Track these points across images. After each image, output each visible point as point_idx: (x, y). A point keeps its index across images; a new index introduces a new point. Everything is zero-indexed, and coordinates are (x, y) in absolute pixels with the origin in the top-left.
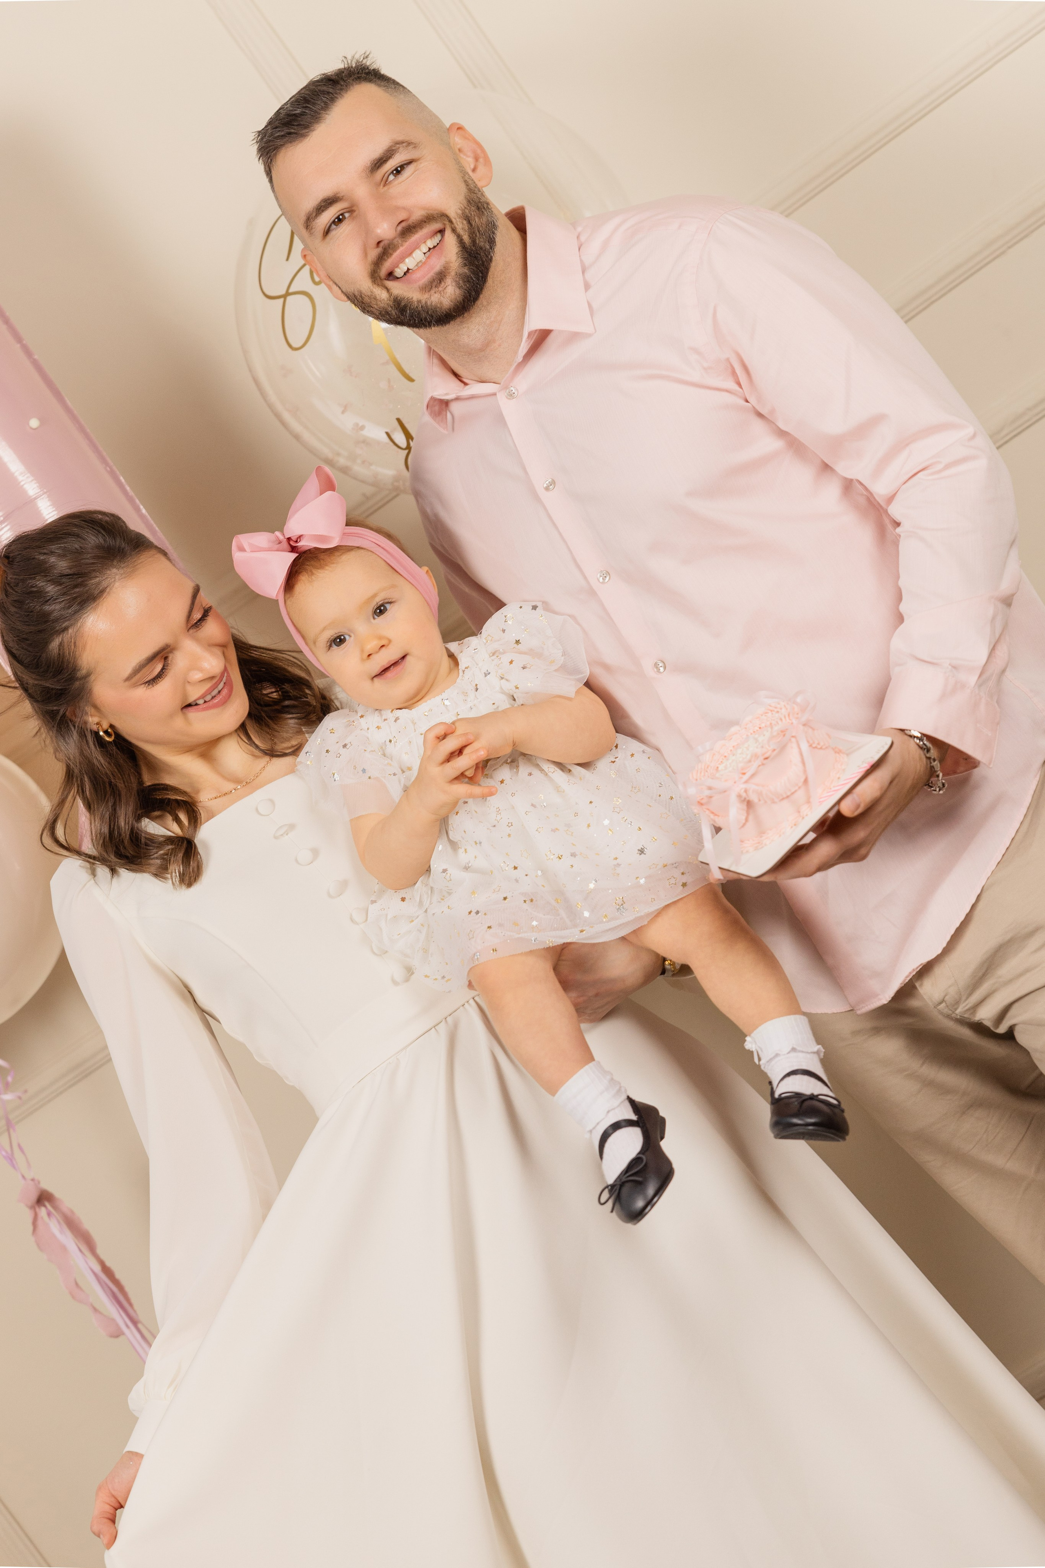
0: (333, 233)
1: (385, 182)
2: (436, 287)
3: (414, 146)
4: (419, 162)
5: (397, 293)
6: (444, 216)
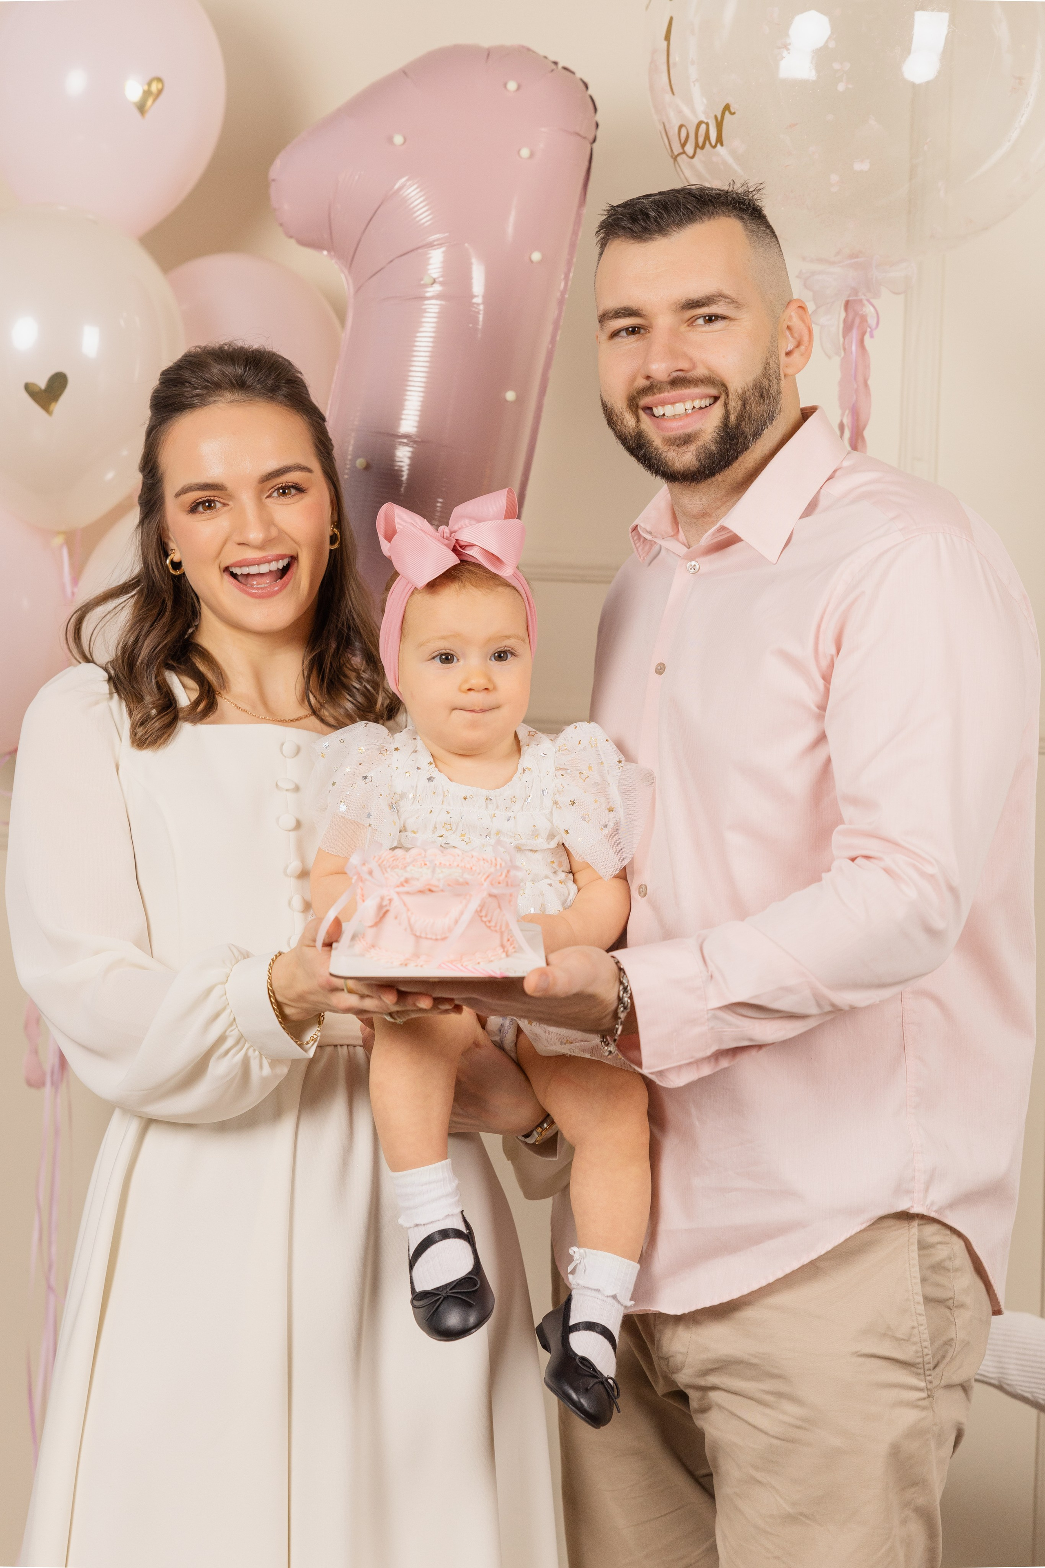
0: (617, 340)
1: (691, 321)
2: (677, 446)
3: (737, 305)
4: (732, 323)
5: (644, 428)
6: (724, 387)
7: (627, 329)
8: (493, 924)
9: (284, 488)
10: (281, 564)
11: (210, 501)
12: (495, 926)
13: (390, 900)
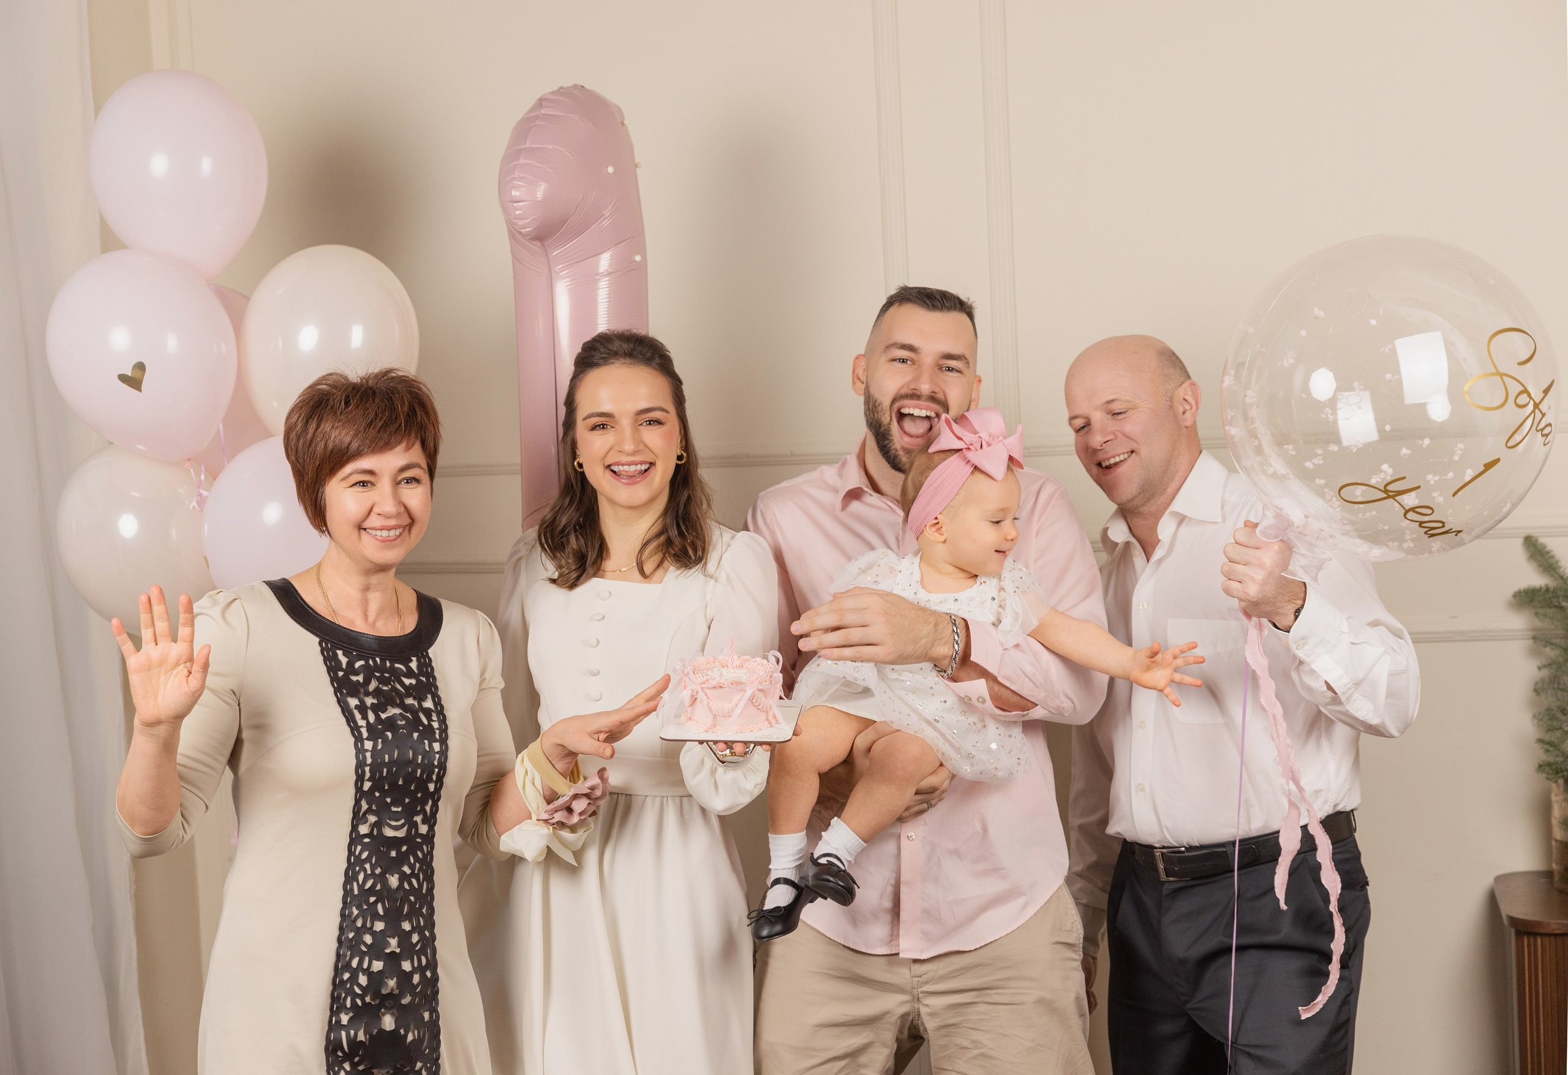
1: (942, 368)
3: (968, 366)
7: (900, 359)
8: (760, 707)
9: (650, 421)
10: (644, 467)
11: (603, 425)
12: (763, 708)
13: (697, 692)
